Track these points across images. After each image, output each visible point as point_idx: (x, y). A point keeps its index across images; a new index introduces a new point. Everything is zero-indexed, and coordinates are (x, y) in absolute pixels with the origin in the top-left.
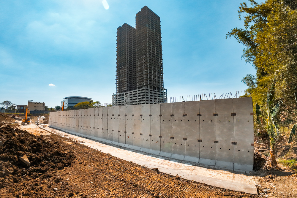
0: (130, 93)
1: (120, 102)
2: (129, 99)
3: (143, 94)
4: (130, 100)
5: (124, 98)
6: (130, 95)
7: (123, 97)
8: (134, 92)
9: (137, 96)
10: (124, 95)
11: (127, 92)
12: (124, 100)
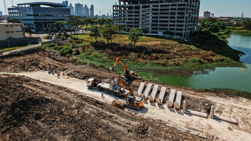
0: (153, 6)
1: (132, 19)
2: (151, 15)
3: (181, 11)
4: (153, 17)
5: (141, 13)
6: (153, 10)
7: (139, 12)
8: (161, 6)
9: (168, 13)
10: (141, 8)
11: (147, 5)
12: (141, 16)
